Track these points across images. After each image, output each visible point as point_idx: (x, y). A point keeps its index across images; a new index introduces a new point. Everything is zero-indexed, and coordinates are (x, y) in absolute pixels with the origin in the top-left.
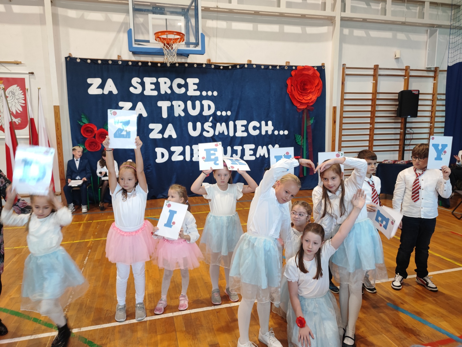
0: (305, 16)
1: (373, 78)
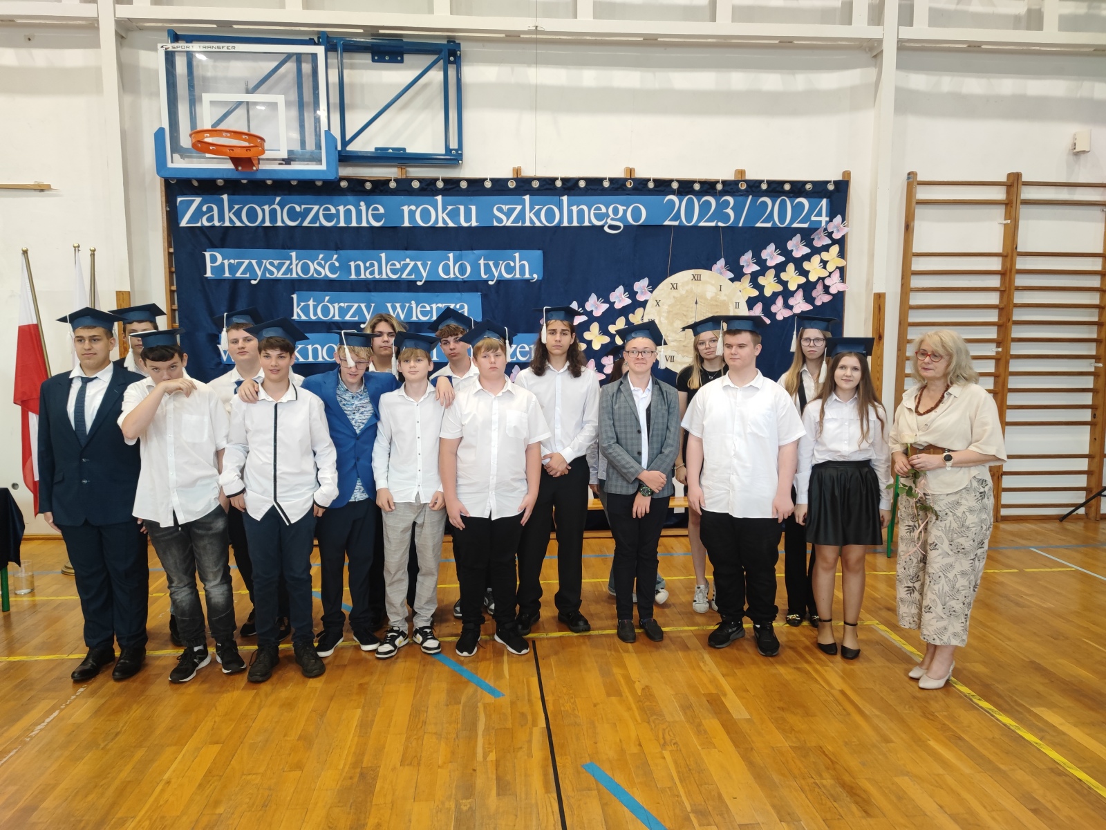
0: (791, 42)
1: (1004, 210)
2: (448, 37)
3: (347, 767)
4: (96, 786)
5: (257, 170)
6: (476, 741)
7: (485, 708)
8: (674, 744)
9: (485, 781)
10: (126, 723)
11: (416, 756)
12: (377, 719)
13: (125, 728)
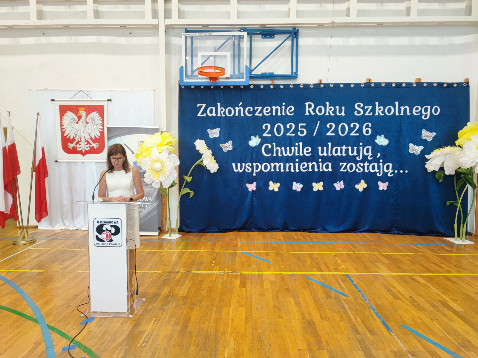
2: (293, 27)
3: (300, 319)
4: (205, 320)
5: (218, 82)
6: (348, 313)
7: (343, 300)
8: (436, 320)
9: (361, 328)
10: (202, 297)
11: (326, 317)
12: (301, 302)
13: (203, 299)
